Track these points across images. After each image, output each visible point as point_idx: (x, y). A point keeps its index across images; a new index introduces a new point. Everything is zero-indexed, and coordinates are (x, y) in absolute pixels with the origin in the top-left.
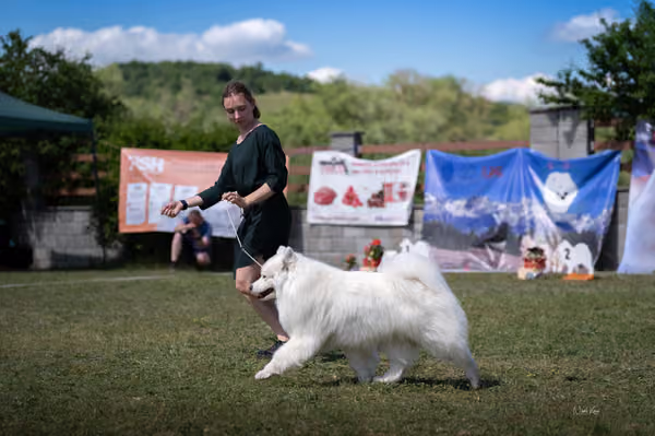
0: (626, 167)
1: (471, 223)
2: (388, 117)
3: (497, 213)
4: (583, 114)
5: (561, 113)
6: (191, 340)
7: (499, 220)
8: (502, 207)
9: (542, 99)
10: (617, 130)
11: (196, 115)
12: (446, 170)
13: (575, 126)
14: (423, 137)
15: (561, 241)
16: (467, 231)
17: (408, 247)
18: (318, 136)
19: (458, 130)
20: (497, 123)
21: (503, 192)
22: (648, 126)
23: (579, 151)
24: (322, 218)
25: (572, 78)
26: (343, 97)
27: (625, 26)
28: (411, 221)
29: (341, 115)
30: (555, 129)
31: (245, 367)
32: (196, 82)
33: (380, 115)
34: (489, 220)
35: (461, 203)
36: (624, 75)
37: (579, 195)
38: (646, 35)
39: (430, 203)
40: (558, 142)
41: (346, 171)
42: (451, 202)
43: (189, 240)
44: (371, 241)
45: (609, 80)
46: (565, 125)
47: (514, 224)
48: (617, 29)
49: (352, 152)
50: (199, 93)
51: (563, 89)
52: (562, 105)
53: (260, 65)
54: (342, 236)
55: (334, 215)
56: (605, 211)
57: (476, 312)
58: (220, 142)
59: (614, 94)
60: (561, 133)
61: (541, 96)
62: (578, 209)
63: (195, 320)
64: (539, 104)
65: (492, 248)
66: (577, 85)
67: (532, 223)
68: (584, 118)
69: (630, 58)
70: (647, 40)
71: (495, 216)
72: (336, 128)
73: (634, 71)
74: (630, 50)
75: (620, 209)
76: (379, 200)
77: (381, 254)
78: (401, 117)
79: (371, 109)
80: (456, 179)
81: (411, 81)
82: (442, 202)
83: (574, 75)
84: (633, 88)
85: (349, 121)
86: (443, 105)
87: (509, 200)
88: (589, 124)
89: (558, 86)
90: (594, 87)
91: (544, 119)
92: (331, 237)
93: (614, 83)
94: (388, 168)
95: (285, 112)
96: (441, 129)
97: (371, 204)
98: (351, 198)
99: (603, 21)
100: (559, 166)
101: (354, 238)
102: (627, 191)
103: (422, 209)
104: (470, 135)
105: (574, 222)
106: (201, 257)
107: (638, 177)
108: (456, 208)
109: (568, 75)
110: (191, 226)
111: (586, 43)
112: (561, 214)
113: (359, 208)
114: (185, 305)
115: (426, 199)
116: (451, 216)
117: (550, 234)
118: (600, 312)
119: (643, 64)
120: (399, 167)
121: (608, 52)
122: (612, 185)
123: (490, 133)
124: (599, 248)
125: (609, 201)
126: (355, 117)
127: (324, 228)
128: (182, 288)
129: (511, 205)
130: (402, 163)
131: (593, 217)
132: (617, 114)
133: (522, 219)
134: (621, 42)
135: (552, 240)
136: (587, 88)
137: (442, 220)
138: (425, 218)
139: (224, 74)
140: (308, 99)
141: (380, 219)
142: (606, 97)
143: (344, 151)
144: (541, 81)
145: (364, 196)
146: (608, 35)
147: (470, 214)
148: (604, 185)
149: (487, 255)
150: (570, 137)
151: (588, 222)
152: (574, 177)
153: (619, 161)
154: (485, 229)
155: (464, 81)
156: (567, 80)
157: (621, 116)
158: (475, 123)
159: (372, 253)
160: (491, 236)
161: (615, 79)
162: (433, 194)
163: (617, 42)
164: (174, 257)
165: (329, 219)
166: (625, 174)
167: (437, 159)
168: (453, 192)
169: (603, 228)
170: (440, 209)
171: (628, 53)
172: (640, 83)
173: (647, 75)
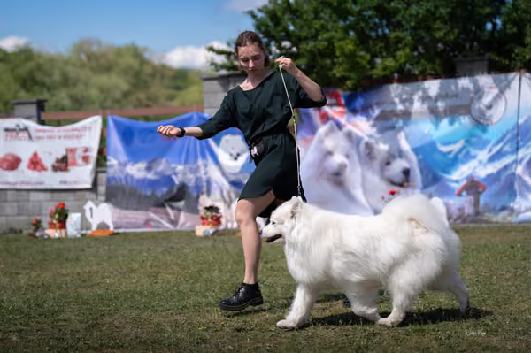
1: (152, 184)
2: (75, 85)
3: (176, 174)
5: (231, 79)
7: (177, 180)
8: (180, 168)
9: (213, 67)
12: (127, 135)
14: (109, 103)
16: (149, 193)
17: (91, 209)
18: (6, 103)
19: (142, 96)
20: (178, 88)
21: (180, 155)
24: (8, 183)
26: (30, 65)
28: (95, 183)
29: (28, 82)
33: (66, 81)
34: (168, 180)
35: (142, 165)
36: (286, 44)
38: (306, 7)
39: (112, 166)
41: (30, 137)
42: (133, 165)
44: (56, 204)
45: (274, 48)
47: (191, 184)
49: (36, 119)
51: (232, 57)
52: (231, 72)
54: (29, 201)
55: (19, 180)
57: (155, 269)
61: (213, 64)
64: (211, 71)
65: (172, 208)
67: (209, 183)
69: (292, 28)
70: (306, 12)
71: (174, 177)
72: (23, 95)
74: (291, 19)
76: (63, 164)
77: (67, 216)
78: (86, 84)
79: (57, 76)
80: (137, 142)
81: (95, 49)
82: (123, 165)
84: (296, 56)
85: (36, 88)
86: (126, 71)
87: (186, 162)
89: (228, 54)
92: (18, 201)
93: (279, 51)
94: (70, 133)
96: (126, 95)
97: (55, 169)
98: (35, 163)
101: (40, 201)
103: (104, 172)
104: (153, 100)
107: (304, 139)
108: (137, 171)
111: (252, 14)
112: (235, 174)
113: (43, 172)
115: (108, 163)
116: (132, 177)
117: (225, 193)
118: (269, 265)
119: (304, 34)
120: (82, 133)
121: (271, 22)
123: (171, 98)
126: (43, 85)
127: (9, 193)
129: (189, 166)
130: (84, 128)
133: (198, 179)
134: (284, 13)
135: (227, 198)
137: (124, 182)
138: (109, 180)
141: (65, 183)
143: (28, 118)
144: (211, 49)
145: (48, 161)
146: (271, 7)
147: (151, 176)
149: (168, 214)
154: (165, 190)
155: (146, 49)
158: (157, 89)
159: (57, 216)
160: (168, 197)
161: (279, 48)
162: (116, 158)
163: (279, 14)
165: (16, 183)
167: (117, 124)
168: (134, 156)
170: (121, 171)
171: (289, 23)
172: (302, 51)
173: (307, 44)
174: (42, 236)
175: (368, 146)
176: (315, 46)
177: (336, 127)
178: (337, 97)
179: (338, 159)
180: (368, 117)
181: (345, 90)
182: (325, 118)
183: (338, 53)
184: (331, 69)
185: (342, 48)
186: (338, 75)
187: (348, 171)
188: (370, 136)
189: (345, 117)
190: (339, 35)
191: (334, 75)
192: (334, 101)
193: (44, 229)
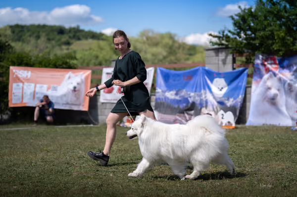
0: (250, 76)
1: (178, 102)
2: (140, 52)
3: (190, 97)
4: (231, 51)
5: (220, 50)
6: (42, 159)
7: (191, 100)
8: (192, 94)
9: (211, 44)
10: (246, 58)
11: (47, 50)
12: (166, 77)
13: (226, 57)
14: (156, 61)
15: (220, 110)
16: (176, 106)
18: (106, 61)
19: (173, 58)
20: (191, 55)
21: (193, 88)
22: (261, 57)
23: (228, 68)
24: (107, 100)
25: (225, 34)
27: (250, 10)
30: (217, 58)
31: (68, 171)
32: (47, 35)
34: (186, 100)
35: (173, 92)
36: (249, 33)
37: (228, 89)
38: (260, 14)
39: (158, 92)
40: (218, 64)
42: (168, 92)
43: (43, 110)
45: (242, 35)
46: (222, 56)
47: (198, 102)
48: (246, 11)
50: (49, 40)
51: (221, 39)
52: (220, 46)
53: (78, 27)
55: (113, 98)
56: (240, 96)
58: (58, 64)
59: (245, 42)
60: (220, 60)
61: (211, 42)
62: (228, 96)
63: (45, 149)
64: (210, 46)
65: (188, 114)
66: (227, 37)
67: (207, 102)
68: (231, 53)
69: (252, 25)
70: (260, 16)
71: (189, 99)
73: (254, 30)
74: (252, 20)
75: (248, 96)
78: (146, 52)
80: (171, 81)
81: (150, 34)
82: (164, 92)
83: (226, 33)
84: (254, 39)
86: (165, 46)
87: (196, 91)
88: (233, 55)
89: (219, 37)
90: (236, 38)
91: (212, 53)
93: (245, 36)
95: (90, 49)
96: (165, 58)
99: (240, 7)
100: (219, 75)
102: (251, 87)
103: (154, 95)
104: (178, 60)
105: (226, 102)
106: (48, 118)
107: (256, 81)
108: (171, 95)
109: (223, 32)
110: (44, 103)
111: (232, 18)
112: (220, 98)
114: (41, 141)
115: (157, 91)
116: (168, 98)
117: (215, 107)
118: (237, 144)
119: (258, 27)
121: (242, 22)
122: (244, 84)
123: (188, 59)
124: (238, 114)
125: (242, 91)
127: (108, 104)
128: (39, 134)
129: (197, 93)
131: (235, 99)
132: (246, 51)
133: (201, 100)
134: (248, 18)
135: (216, 110)
136: (232, 39)
137: (164, 101)
138: (156, 99)
139: (61, 31)
140: (102, 43)
142: (241, 43)
144: (211, 35)
146: (242, 14)
147: (177, 98)
148: (240, 84)
149: (185, 117)
150: (224, 62)
151: (233, 101)
152: (226, 81)
153: (247, 73)
154: (184, 105)
155: (175, 35)
156: (223, 35)
157: (248, 52)
158: (181, 55)
160: (187, 108)
161: (245, 35)
162: (160, 88)
163: (246, 17)
164: (35, 119)
165: (111, 100)
166: (250, 79)
167: (162, 72)
168: (169, 88)
169: (239, 104)
170: (163, 95)
171: (251, 22)
172: (257, 36)
173: (260, 33)
174: (123, 126)
175: (290, 85)
176: (264, 34)
177: (273, 75)
178: (274, 60)
179: (273, 91)
180: (290, 70)
181: (278, 56)
182: (268, 70)
183: (276, 38)
184: (272, 45)
185: (278, 35)
186: (275, 49)
187: (278, 98)
188: (291, 80)
189: (278, 70)
190: (277, 28)
191: (273, 49)
192: (273, 62)
193: (124, 123)
